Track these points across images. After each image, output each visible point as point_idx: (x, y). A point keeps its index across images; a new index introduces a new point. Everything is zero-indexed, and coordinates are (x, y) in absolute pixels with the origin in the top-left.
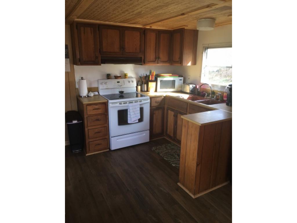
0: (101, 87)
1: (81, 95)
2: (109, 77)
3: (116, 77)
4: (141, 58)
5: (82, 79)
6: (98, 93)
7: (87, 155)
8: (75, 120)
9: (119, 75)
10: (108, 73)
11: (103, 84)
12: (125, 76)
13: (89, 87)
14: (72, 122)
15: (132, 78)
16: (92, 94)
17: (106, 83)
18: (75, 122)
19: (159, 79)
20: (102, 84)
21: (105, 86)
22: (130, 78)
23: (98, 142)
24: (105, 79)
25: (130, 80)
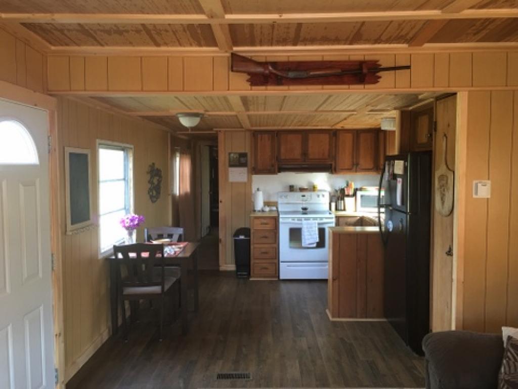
0: (280, 201)
1: (256, 209)
2: (292, 188)
3: (302, 190)
4: (331, 165)
5: (258, 190)
6: (277, 208)
7: (251, 279)
8: (242, 235)
9: (306, 187)
10: (292, 183)
11: (283, 197)
12: (313, 188)
13: (266, 200)
14: (239, 237)
15: (324, 191)
16: (267, 209)
17: (286, 197)
18: (242, 237)
19: (359, 194)
20: (281, 197)
21: (285, 201)
22: (320, 191)
23: (265, 265)
24: (287, 192)
25: (320, 193)
